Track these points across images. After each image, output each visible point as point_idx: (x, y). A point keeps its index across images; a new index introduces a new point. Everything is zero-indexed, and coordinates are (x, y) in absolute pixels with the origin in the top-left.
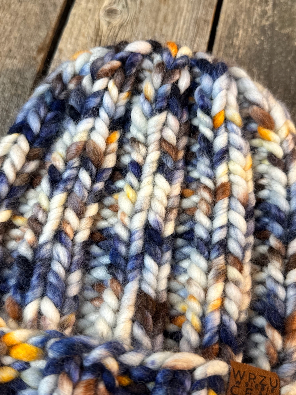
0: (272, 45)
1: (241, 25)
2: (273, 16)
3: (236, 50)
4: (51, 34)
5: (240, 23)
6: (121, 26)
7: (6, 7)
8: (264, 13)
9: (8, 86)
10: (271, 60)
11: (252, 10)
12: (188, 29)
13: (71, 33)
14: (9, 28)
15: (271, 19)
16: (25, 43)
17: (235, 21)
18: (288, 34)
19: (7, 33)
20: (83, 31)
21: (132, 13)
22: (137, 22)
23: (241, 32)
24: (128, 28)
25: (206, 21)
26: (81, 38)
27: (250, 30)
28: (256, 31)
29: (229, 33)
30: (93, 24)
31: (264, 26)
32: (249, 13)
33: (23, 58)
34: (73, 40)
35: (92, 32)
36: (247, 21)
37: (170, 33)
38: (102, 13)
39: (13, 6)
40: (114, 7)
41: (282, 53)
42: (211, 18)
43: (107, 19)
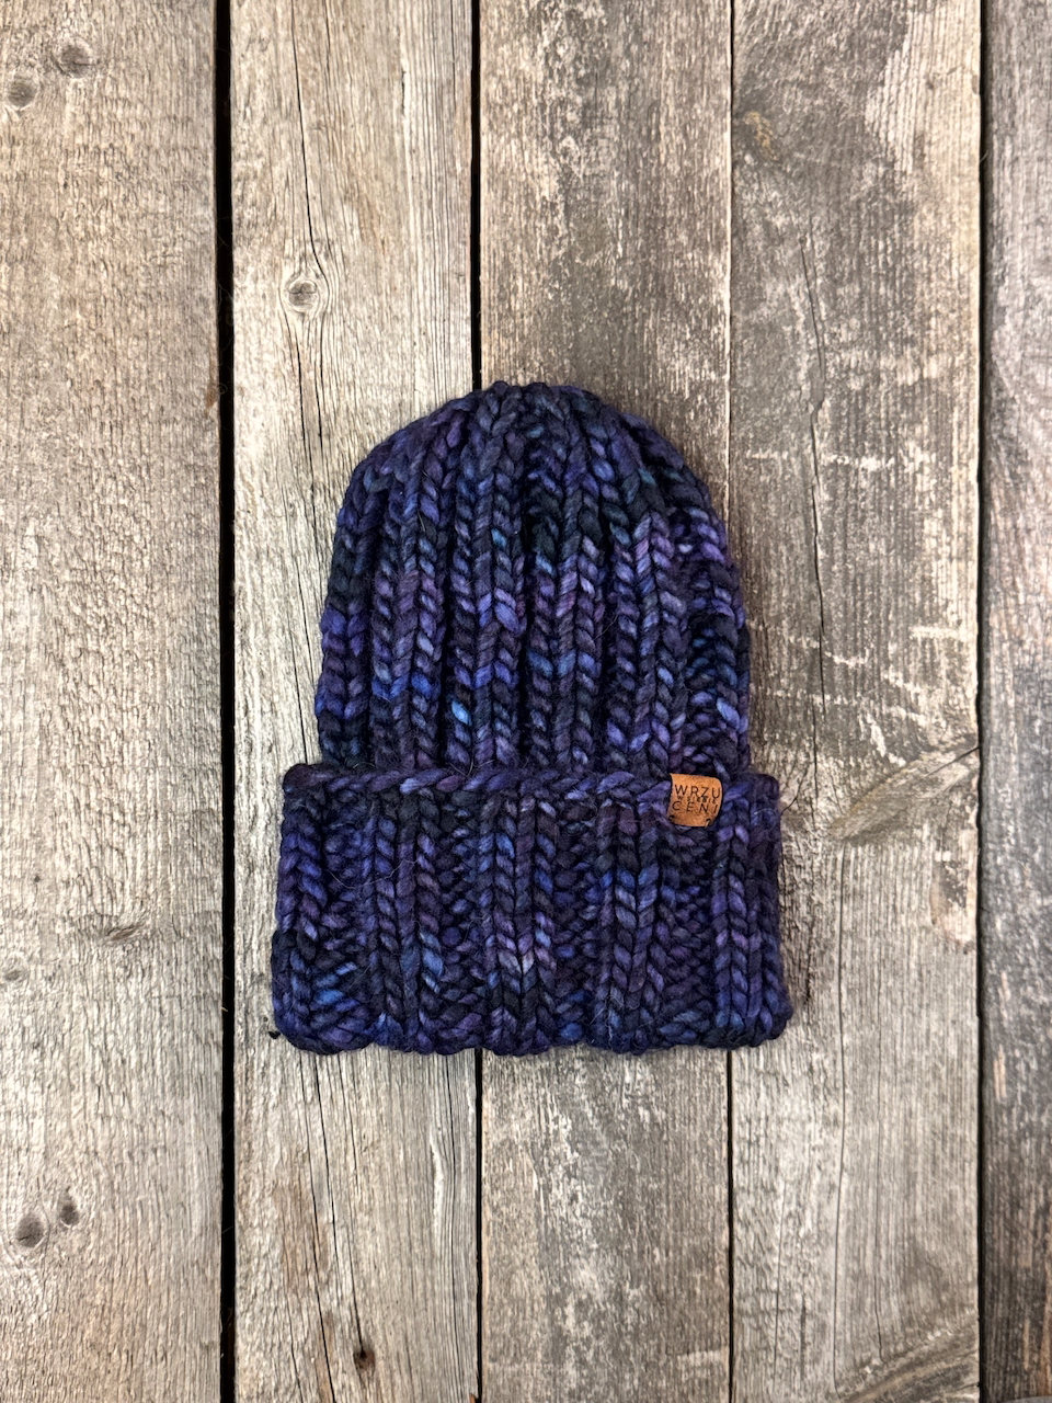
0: (574, 294)
1: (518, 267)
2: (569, 235)
3: (518, 321)
4: (215, 359)
5: (516, 263)
6: (324, 314)
7: (124, 324)
8: (553, 230)
9: (182, 473)
10: (577, 327)
11: (531, 231)
12: (433, 299)
13: (247, 349)
14: (144, 367)
15: (565, 242)
16: (180, 390)
17: (506, 261)
18: (598, 264)
19: (144, 377)
20: (264, 342)
21: (335, 286)
22: (348, 301)
23: (519, 283)
24: (336, 318)
25: (459, 275)
26: (266, 357)
27: (534, 273)
28: (544, 275)
29: (501, 287)
30: (276, 323)
31: (557, 259)
32: (526, 238)
33: (187, 418)
34: (255, 363)
35: (280, 341)
36: (525, 255)
37: (406, 311)
38: (286, 299)
39: (134, 321)
40: (301, 280)
41: (591, 306)
42: (466, 266)
43: (298, 309)
